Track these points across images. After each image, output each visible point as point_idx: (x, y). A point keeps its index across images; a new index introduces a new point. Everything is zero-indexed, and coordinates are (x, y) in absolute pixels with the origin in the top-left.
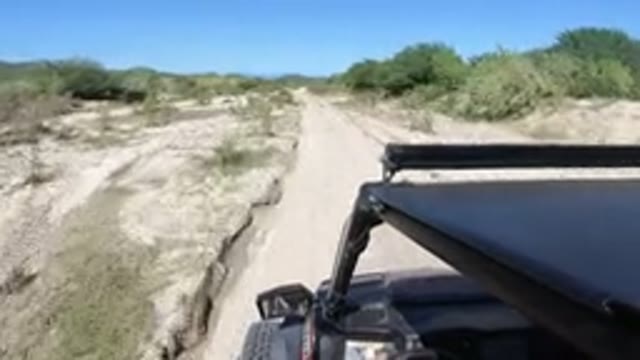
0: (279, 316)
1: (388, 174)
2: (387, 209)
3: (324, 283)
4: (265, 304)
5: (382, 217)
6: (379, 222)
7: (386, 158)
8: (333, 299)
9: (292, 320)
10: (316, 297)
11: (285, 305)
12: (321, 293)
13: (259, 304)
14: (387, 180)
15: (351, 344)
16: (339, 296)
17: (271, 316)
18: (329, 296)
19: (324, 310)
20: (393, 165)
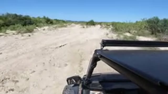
0: (73, 84)
1: (102, 47)
2: (101, 56)
3: (85, 75)
4: (69, 81)
5: (100, 59)
7: (102, 43)
8: (87, 80)
9: (76, 85)
10: (82, 79)
11: (74, 81)
12: (84, 78)
13: (67, 81)
14: (102, 49)
15: (91, 92)
16: (88, 79)
17: (71, 84)
18: (86, 79)
19: (85, 82)
20: (103, 45)
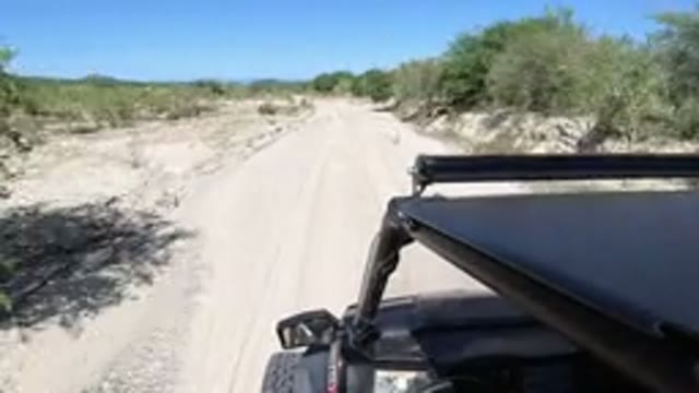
0: (300, 345)
1: (419, 188)
2: (417, 226)
3: (351, 307)
4: (287, 333)
5: (413, 235)
6: (409, 240)
7: (416, 171)
8: (360, 324)
9: (316, 348)
10: (341, 324)
11: (309, 333)
12: (348, 319)
13: (280, 332)
14: (417, 195)
15: (380, 374)
16: (367, 321)
17: (293, 345)
18: (355, 322)
19: (351, 337)
20: (424, 178)
